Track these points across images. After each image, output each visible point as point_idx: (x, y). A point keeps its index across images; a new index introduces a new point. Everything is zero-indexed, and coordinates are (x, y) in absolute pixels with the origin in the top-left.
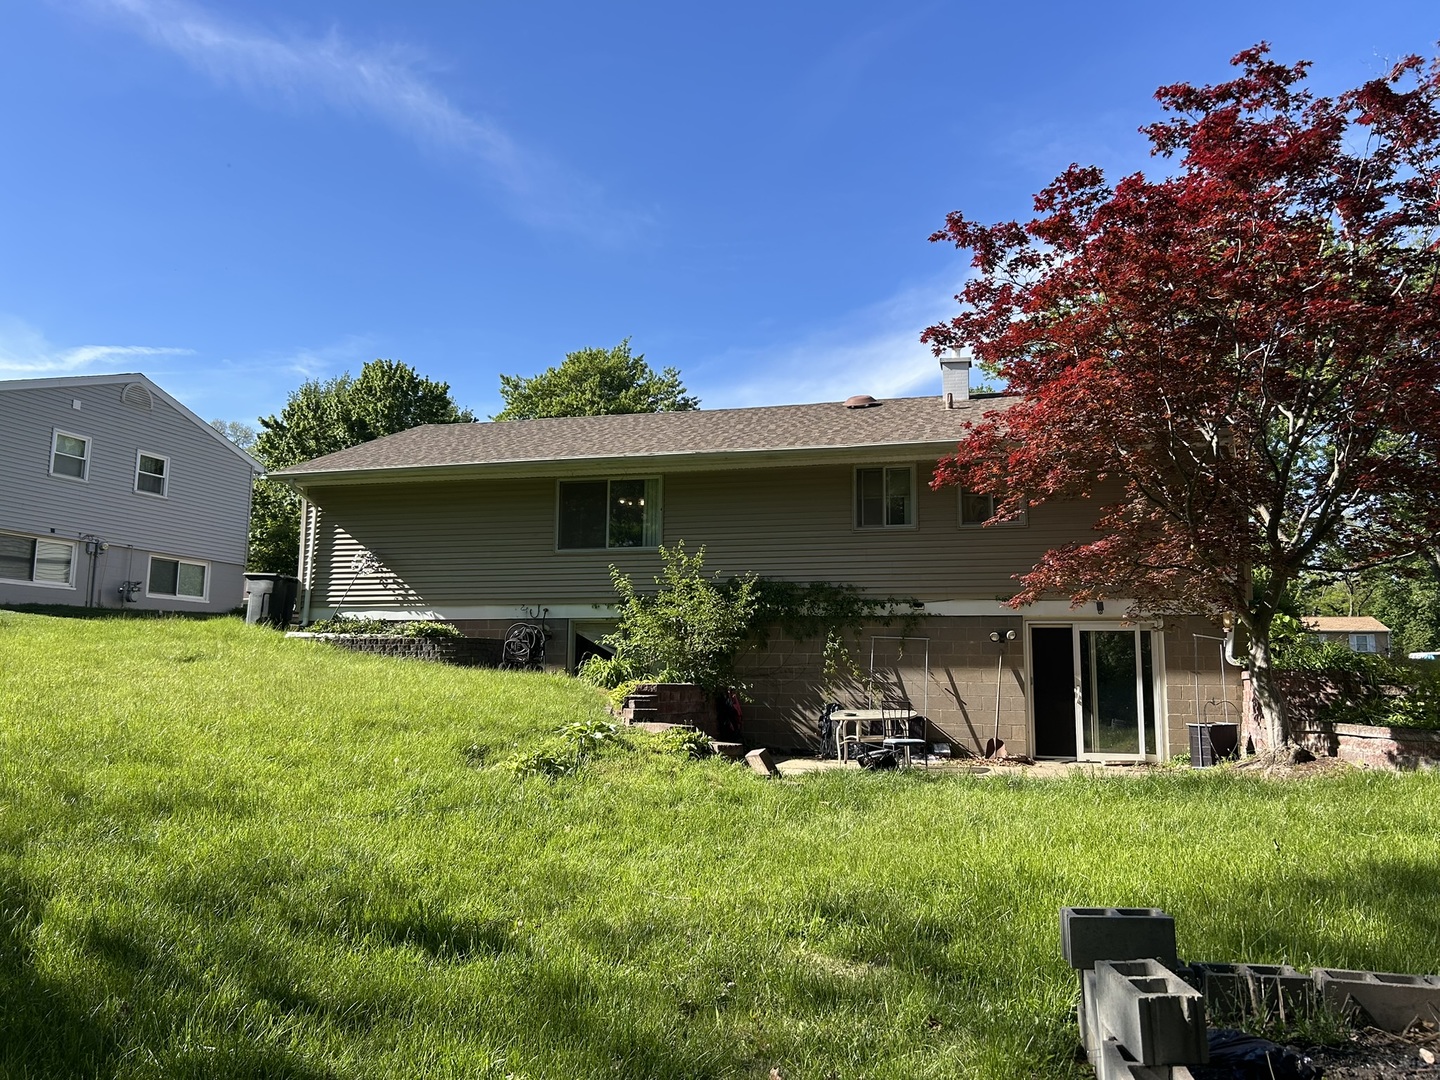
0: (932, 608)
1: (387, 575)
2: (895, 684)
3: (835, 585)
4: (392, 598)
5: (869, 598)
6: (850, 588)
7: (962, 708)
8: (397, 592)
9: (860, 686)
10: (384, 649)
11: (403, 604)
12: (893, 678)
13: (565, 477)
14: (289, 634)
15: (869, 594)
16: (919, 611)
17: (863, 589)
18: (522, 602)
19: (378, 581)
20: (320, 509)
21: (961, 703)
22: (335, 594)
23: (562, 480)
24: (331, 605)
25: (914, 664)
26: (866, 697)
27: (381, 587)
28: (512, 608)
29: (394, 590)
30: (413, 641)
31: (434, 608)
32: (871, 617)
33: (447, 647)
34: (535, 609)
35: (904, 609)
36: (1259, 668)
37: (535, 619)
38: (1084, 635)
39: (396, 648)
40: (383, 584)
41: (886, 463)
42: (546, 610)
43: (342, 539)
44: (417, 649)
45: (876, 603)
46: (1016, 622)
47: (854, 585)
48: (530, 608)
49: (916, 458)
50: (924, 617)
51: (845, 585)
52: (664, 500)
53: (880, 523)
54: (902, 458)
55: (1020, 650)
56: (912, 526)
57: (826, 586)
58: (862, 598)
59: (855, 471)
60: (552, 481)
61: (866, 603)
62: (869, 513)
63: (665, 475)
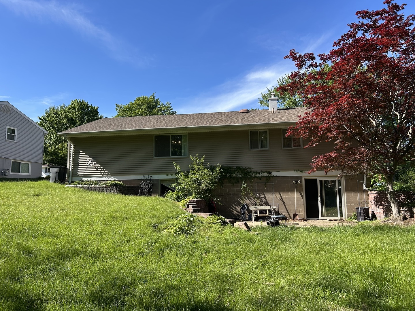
0: (274, 174)
1: (98, 166)
2: (263, 197)
3: (244, 167)
4: (100, 173)
5: (255, 171)
6: (249, 168)
7: (284, 204)
8: (101, 171)
9: (253, 198)
10: (100, 190)
11: (104, 175)
12: (263, 196)
13: (156, 134)
14: (66, 186)
15: (255, 170)
16: (270, 175)
17: (253, 168)
18: (143, 174)
19: (95, 168)
20: (74, 145)
21: (284, 203)
22: (80, 172)
23: (155, 135)
24: (79, 176)
25: (270, 191)
26: (254, 201)
27: (96, 170)
28: (140, 176)
29: (100, 171)
30: (109, 187)
31: (114, 176)
32: (255, 177)
33: (121, 189)
34: (147, 176)
35: (266, 174)
36: (390, 191)
37: (147, 179)
38: (321, 181)
39: (104, 189)
40: (96, 169)
41: (259, 129)
42: (151, 176)
43: (82, 155)
44: (111, 190)
45: (257, 172)
46: (300, 178)
47: (250, 167)
48: (146, 176)
49: (269, 128)
50: (272, 177)
51: (247, 167)
52: (189, 141)
53: (258, 148)
54: (265, 128)
55: (302, 186)
56: (268, 149)
57: (242, 167)
58: (253, 171)
59: (249, 132)
60: (152, 135)
61: (254, 172)
62: (254, 145)
63: (189, 133)
